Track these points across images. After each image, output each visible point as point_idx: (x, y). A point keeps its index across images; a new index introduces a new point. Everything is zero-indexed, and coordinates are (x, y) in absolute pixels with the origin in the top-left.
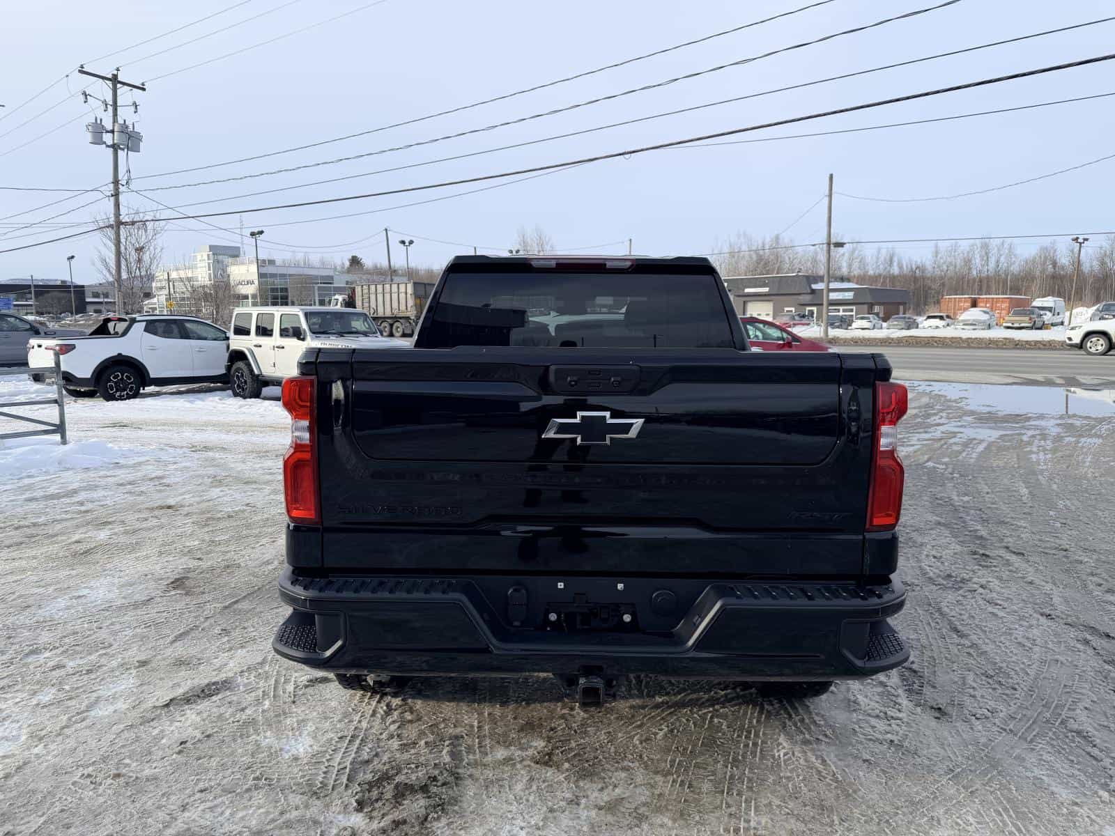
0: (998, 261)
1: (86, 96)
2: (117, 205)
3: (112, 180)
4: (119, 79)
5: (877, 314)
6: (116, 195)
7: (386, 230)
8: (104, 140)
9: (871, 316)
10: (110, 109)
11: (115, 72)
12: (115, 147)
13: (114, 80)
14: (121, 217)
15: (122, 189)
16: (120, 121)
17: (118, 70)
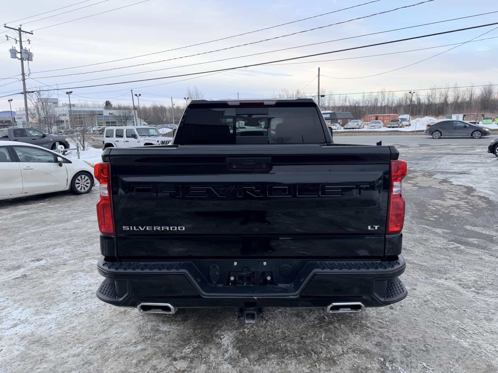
0: (388, 99)
1: (7, 37)
2: (24, 84)
3: (21, 74)
4: (22, 30)
5: (339, 123)
6: (24, 80)
7: (132, 90)
8: (17, 56)
9: (337, 124)
10: (18, 43)
11: (20, 27)
12: (22, 59)
13: (20, 30)
14: (26, 90)
15: (26, 77)
16: (24, 48)
17: (21, 26)
